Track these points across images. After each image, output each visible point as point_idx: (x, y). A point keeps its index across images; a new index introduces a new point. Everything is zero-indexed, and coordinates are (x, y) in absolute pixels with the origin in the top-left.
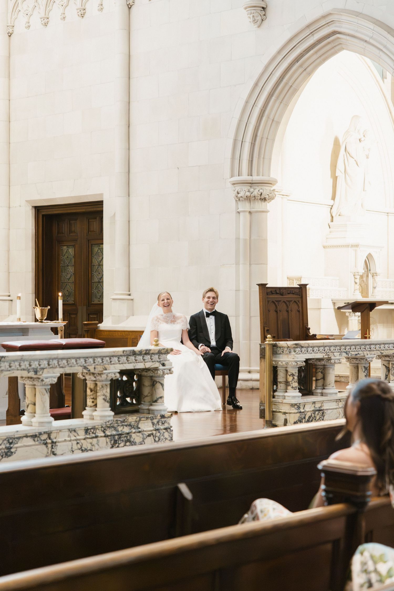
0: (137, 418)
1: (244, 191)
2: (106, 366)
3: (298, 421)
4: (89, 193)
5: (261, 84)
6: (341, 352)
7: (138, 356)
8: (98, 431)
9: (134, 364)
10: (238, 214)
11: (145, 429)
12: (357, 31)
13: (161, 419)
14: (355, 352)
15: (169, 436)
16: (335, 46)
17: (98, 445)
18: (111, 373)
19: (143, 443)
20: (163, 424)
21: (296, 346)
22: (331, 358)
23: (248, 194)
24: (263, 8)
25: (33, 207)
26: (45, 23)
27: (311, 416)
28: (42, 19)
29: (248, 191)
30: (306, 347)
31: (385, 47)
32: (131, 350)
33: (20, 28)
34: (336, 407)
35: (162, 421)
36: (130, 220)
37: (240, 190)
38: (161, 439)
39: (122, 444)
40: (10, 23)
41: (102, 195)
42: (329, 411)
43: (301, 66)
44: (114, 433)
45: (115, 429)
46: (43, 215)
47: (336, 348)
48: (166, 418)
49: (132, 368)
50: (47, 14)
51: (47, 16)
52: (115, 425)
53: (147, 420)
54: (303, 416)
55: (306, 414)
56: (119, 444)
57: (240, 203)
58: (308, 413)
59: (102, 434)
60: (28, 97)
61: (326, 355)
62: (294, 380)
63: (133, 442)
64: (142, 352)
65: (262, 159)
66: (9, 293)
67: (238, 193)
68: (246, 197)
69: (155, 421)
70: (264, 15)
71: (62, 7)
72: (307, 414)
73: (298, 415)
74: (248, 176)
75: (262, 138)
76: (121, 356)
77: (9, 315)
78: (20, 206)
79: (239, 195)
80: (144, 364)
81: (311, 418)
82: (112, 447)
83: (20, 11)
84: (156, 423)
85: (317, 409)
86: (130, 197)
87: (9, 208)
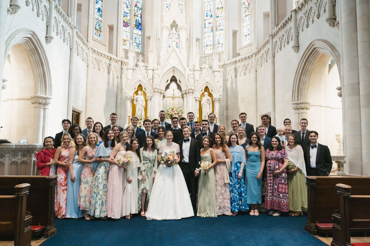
1: (295, 106)
5: (298, 71)
12: (319, 46)
16: (317, 53)
23: (296, 107)
24: (298, 46)
28: (261, 65)
31: (327, 49)
33: (258, 69)
36: (275, 119)
40: (256, 68)
43: (309, 62)
57: (295, 111)
65: (301, 96)
67: (293, 107)
70: (299, 49)
71: (264, 61)
74: (297, 101)
75: (301, 89)
83: (258, 65)
86: (275, 112)
87: (257, 118)
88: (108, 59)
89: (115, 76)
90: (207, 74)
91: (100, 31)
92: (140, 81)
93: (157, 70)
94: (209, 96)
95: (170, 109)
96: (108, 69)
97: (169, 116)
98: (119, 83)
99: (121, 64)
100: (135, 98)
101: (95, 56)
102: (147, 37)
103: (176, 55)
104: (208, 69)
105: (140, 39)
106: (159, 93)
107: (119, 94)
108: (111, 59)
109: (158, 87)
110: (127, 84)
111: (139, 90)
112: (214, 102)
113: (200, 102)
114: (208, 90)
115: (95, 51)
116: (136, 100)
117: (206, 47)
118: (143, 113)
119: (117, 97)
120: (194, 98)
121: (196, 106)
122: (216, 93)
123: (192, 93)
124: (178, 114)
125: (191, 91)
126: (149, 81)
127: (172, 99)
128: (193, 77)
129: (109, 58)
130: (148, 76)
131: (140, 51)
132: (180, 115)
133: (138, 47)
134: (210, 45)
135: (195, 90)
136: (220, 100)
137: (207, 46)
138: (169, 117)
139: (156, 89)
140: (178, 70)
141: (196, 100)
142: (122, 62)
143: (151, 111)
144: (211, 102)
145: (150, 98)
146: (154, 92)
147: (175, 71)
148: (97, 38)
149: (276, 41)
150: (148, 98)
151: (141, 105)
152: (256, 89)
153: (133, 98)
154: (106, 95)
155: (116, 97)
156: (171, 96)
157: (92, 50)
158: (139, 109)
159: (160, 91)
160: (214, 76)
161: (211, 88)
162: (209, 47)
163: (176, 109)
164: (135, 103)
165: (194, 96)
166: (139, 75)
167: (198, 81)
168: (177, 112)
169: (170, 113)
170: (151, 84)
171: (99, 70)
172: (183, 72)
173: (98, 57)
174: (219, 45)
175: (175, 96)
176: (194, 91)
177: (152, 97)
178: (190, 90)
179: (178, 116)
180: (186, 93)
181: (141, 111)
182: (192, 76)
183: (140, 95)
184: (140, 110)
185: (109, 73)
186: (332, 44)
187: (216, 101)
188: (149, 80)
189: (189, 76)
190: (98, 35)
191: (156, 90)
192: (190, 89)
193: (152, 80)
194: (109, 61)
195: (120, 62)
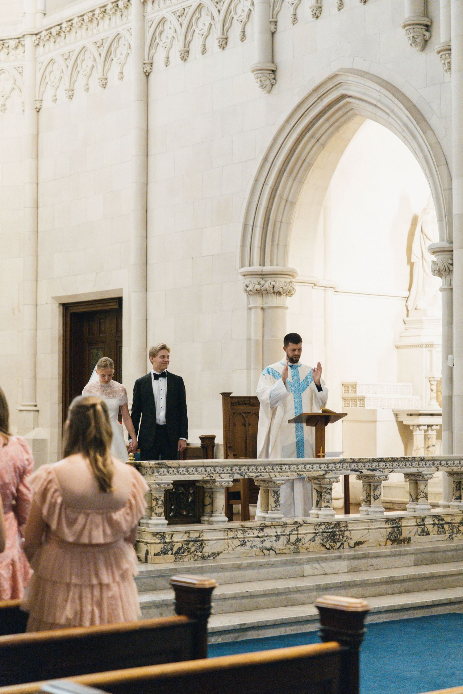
3: (160, 553)
4: (109, 288)
5: (270, 159)
6: (232, 474)
10: (249, 310)
12: (364, 94)
14: (255, 473)
16: (347, 112)
21: (159, 466)
22: (216, 480)
23: (258, 287)
24: (273, 71)
25: (60, 304)
26: (70, 96)
27: (182, 547)
28: (67, 92)
29: (258, 284)
30: (174, 467)
31: (392, 111)
33: (47, 104)
34: (223, 537)
36: (148, 319)
37: (248, 283)
40: (38, 97)
41: (121, 289)
42: (211, 542)
43: (312, 136)
46: (71, 314)
47: (224, 469)
50: (72, 85)
51: (71, 88)
54: (169, 547)
55: (173, 544)
57: (251, 298)
58: (177, 544)
60: (55, 180)
61: (207, 476)
62: (158, 505)
65: (276, 247)
66: (36, 402)
67: (247, 287)
68: (256, 290)
70: (274, 79)
71: (86, 77)
72: (175, 544)
73: (162, 545)
74: (260, 266)
75: (275, 222)
77: (34, 428)
78: (47, 304)
79: (248, 289)
81: (181, 550)
83: (47, 83)
85: (192, 539)
86: (148, 292)
87: (37, 305)
149: (163, 21)
152: (35, 185)
186: (415, 101)
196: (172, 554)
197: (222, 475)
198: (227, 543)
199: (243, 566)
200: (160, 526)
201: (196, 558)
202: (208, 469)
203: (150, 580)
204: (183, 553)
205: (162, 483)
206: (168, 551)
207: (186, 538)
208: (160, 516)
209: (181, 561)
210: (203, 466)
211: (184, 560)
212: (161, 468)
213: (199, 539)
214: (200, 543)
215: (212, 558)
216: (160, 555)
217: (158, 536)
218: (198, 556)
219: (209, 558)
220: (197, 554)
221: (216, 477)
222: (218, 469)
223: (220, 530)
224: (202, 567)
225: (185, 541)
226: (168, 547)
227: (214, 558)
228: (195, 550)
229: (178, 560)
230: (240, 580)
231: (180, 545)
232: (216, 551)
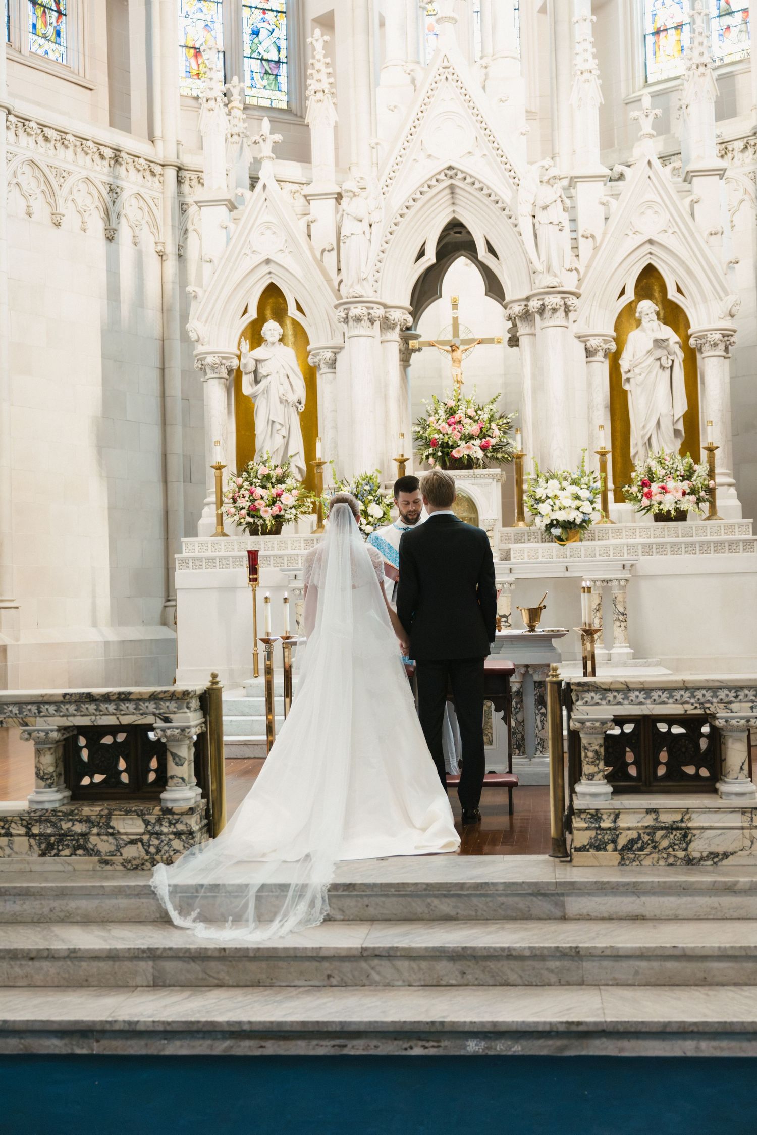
0: (102, 810)
2: (28, 720)
3: (588, 847)
7: (101, 704)
8: (13, 825)
9: (93, 717)
11: (122, 831)
13: (163, 814)
15: (184, 846)
17: (12, 849)
18: (38, 731)
19: (119, 854)
20: (170, 823)
21: (581, 688)
22: (717, 715)
27: (639, 837)
30: (618, 691)
32: (83, 694)
34: (740, 824)
35: (169, 818)
38: (163, 851)
39: (67, 852)
44: (49, 831)
45: (54, 825)
47: (739, 693)
48: (177, 814)
49: (89, 723)
52: (53, 819)
53: (127, 815)
55: (617, 833)
56: (59, 851)
59: (22, 831)
61: (696, 708)
63: (93, 850)
64: (109, 696)
69: (152, 818)
72: (621, 833)
73: (592, 833)
76: (62, 702)
80: (118, 718)
81: (637, 843)
82: (43, 854)
84: (153, 821)
85: (663, 825)
88: (102, 157)
89: (150, 250)
90: (651, 196)
91: (59, 12)
92: (272, 268)
93: (355, 195)
94: (665, 323)
95: (436, 412)
96: (107, 212)
97: (431, 450)
98: (169, 286)
99: (179, 182)
100: (245, 365)
101: (27, 146)
102: (314, 20)
103: (463, 98)
104: (649, 163)
105: (281, 33)
106: (377, 324)
107: (176, 346)
108: (116, 160)
109: (367, 292)
110: (201, 286)
111: (268, 313)
112: (699, 356)
113: (614, 359)
114: (656, 288)
115: (24, 120)
116: (255, 372)
117: (650, 40)
118: (297, 444)
119: (166, 366)
120: (579, 337)
121: (590, 384)
122: (705, 300)
123: (561, 313)
124: (484, 437)
125: (554, 300)
126: (320, 263)
127: (449, 356)
128: (565, 218)
129: (108, 153)
130: (309, 236)
131: (286, 98)
132: (493, 441)
133: (272, 77)
134: (676, 28)
135: (578, 296)
136: (732, 339)
137: (657, 33)
138: (431, 460)
139: (358, 301)
140: (477, 185)
141: (589, 353)
142: (180, 169)
143: (335, 428)
144: (681, 355)
145: (328, 355)
146: (346, 320)
147: (458, 191)
148: (41, 52)
150: (316, 360)
151: (281, 402)
153: (235, 363)
154: (103, 356)
155: (159, 365)
156: (442, 338)
157: (11, 117)
158: (273, 422)
159: (379, 312)
160: (687, 201)
161: (674, 271)
162: (669, 41)
163: (471, 412)
164: (247, 388)
165: (575, 329)
166: (262, 234)
167: (598, 239)
168: (474, 429)
169: (436, 436)
170: (329, 280)
171: (58, 225)
172: (505, 194)
173: (44, 153)
174: (727, 20)
175: (463, 336)
176: (572, 301)
177: (341, 348)
178: (546, 297)
179: (484, 448)
180: (527, 316)
181: (284, 432)
182: (557, 214)
183: (273, 344)
184: (277, 427)
185: (111, 237)
187: (706, 348)
188: (319, 258)
189: (542, 216)
190: (51, 31)
191: (356, 311)
192: (552, 290)
193: (334, 253)
194: (106, 169)
195: (171, 173)
196: (615, 850)
197: (733, 706)
198: (748, 836)
199: (739, 887)
200: (588, 798)
201: (671, 860)
202: (699, 694)
203: (516, 899)
204: (641, 849)
205: (589, 720)
206: (606, 844)
207: (649, 820)
208: (591, 780)
209: (634, 864)
210: (687, 689)
211: (643, 863)
212: (588, 691)
213: (680, 824)
214: (683, 834)
215: (710, 863)
216: (588, 851)
217: (583, 816)
218: (675, 856)
219: (702, 863)
220: (672, 853)
221: (718, 710)
222: (722, 694)
223: (733, 810)
224: (634, 883)
225: (647, 827)
226: (606, 837)
227: (715, 863)
228: (670, 846)
229: (627, 862)
230: (735, 915)
231: (633, 834)
232: (720, 850)
